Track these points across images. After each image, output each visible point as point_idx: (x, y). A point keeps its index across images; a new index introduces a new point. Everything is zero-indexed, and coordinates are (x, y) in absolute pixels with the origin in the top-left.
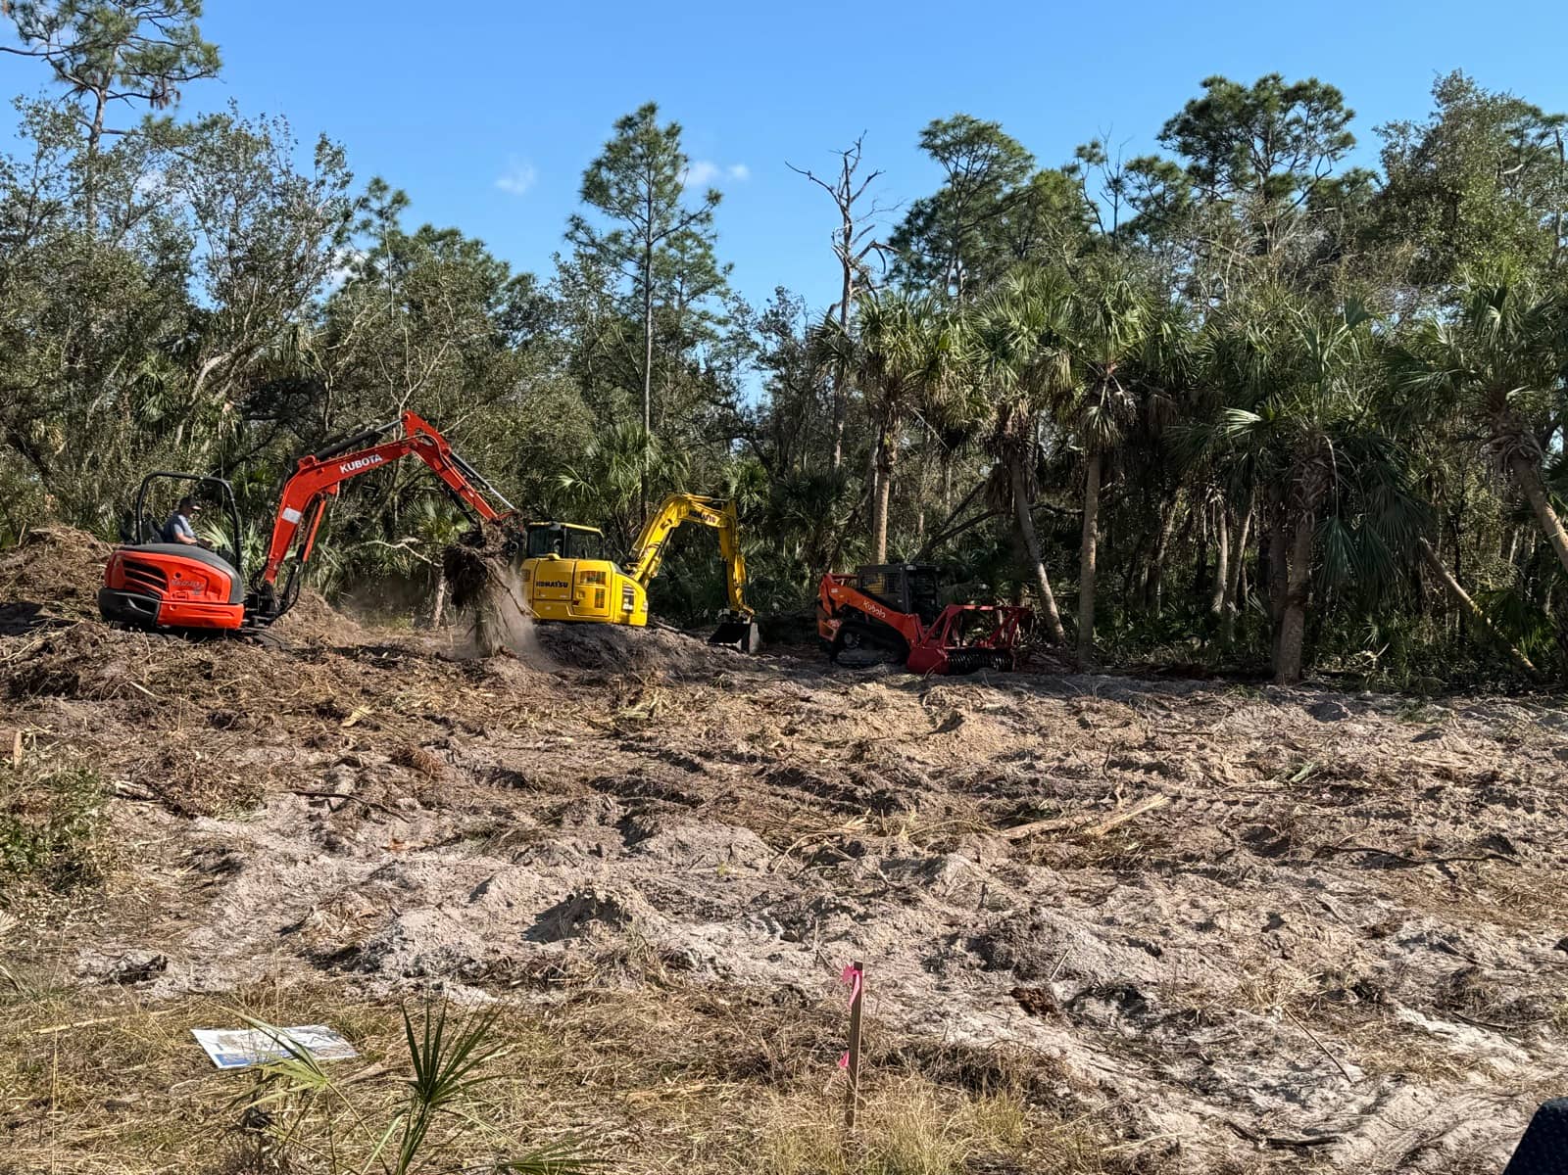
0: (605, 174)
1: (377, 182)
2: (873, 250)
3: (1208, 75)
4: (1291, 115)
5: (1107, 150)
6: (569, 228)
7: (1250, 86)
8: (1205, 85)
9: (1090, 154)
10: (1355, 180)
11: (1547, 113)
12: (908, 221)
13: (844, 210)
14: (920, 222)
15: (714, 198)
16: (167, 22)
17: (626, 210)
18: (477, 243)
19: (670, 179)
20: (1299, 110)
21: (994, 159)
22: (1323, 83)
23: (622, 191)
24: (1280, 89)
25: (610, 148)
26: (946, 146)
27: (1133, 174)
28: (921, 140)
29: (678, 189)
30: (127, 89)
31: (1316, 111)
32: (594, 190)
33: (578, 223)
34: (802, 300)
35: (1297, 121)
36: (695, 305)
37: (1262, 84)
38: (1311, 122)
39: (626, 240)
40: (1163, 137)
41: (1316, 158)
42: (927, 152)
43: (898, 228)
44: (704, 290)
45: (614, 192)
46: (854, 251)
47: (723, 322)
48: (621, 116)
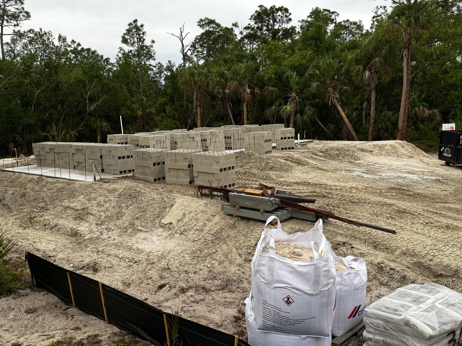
0: (127, 37)
1: (73, 40)
2: (189, 51)
3: (259, 5)
4: (278, 14)
5: (239, 24)
6: (119, 50)
7: (268, 8)
8: (259, 7)
9: (235, 25)
10: (293, 28)
11: (331, 11)
12: (195, 41)
13: (182, 42)
14: (198, 41)
15: (153, 42)
16: (16, 7)
17: (132, 45)
18: (95, 51)
19: (142, 37)
20: (280, 13)
21: (214, 28)
22: (284, 7)
23: (131, 40)
24: (275, 8)
25: (127, 30)
26: (203, 25)
27: (245, 30)
28: (197, 24)
29: (144, 40)
30: (8, 24)
31: (283, 13)
32: (125, 41)
33: (121, 49)
34: (174, 63)
35: (279, 15)
36: (148, 63)
37: (271, 8)
38: (282, 16)
39: (133, 52)
40: (251, 19)
41: (284, 24)
42: (199, 27)
43: (193, 43)
44: (149, 59)
45: (129, 41)
46: (185, 51)
47: (155, 67)
48: (129, 23)
